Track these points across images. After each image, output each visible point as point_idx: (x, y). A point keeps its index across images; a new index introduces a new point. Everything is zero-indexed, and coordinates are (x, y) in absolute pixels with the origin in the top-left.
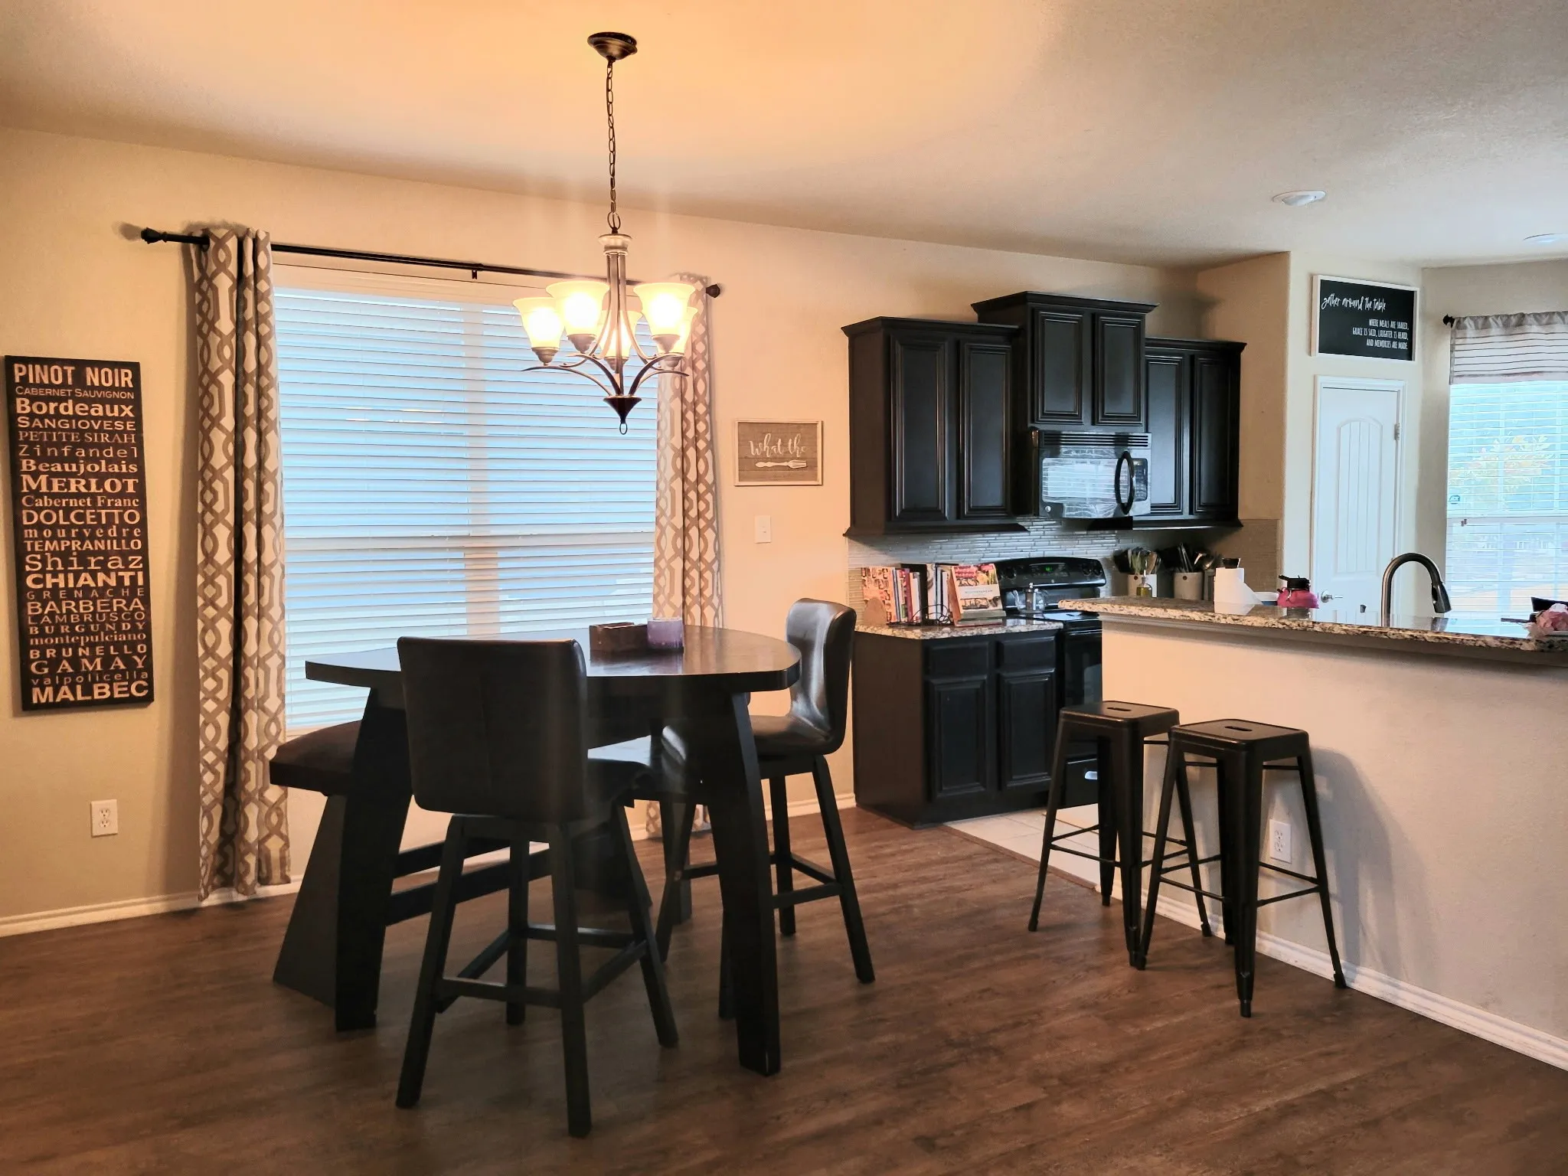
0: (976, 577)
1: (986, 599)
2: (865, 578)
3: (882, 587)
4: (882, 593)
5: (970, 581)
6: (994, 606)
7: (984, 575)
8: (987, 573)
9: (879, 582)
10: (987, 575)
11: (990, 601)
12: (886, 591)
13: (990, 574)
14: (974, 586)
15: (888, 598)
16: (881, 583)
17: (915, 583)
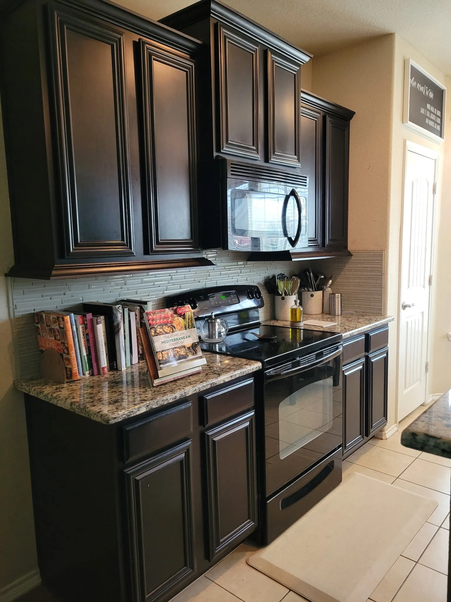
0: (171, 322)
1: (184, 347)
2: (39, 325)
3: (58, 337)
4: (58, 345)
5: (167, 329)
6: (193, 354)
7: (181, 319)
8: (183, 316)
9: (54, 332)
10: (184, 318)
11: (189, 348)
12: (64, 343)
13: (187, 317)
14: (171, 334)
15: (66, 351)
16: (57, 333)
17: (101, 329)
